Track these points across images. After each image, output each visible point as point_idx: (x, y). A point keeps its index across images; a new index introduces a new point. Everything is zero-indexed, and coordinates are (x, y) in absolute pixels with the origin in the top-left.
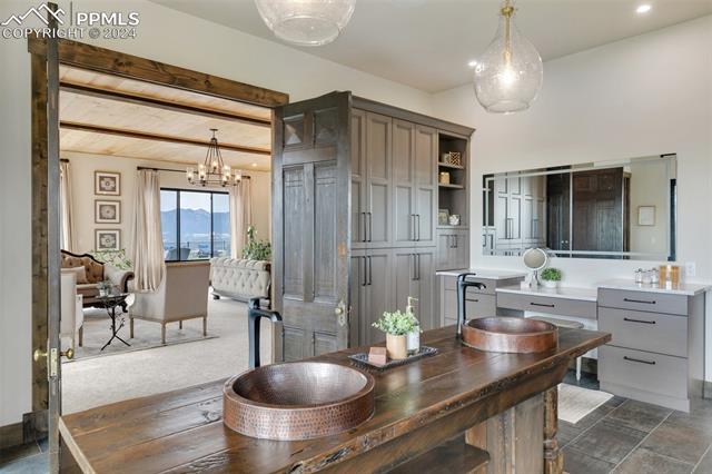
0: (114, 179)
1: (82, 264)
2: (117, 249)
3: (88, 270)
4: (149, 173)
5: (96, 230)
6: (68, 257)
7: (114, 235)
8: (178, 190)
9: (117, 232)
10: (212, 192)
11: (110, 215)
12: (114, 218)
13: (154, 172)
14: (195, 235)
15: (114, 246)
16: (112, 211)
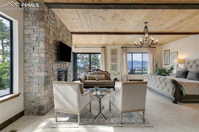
0: (115, 51)
1: (104, 74)
2: (116, 69)
3: (105, 76)
4: (124, 49)
5: (111, 64)
6: (101, 72)
7: (115, 66)
8: (132, 53)
9: (116, 65)
10: (142, 53)
11: (114, 61)
12: (115, 61)
13: (125, 48)
14: (137, 66)
15: (115, 69)
16: (115, 59)
